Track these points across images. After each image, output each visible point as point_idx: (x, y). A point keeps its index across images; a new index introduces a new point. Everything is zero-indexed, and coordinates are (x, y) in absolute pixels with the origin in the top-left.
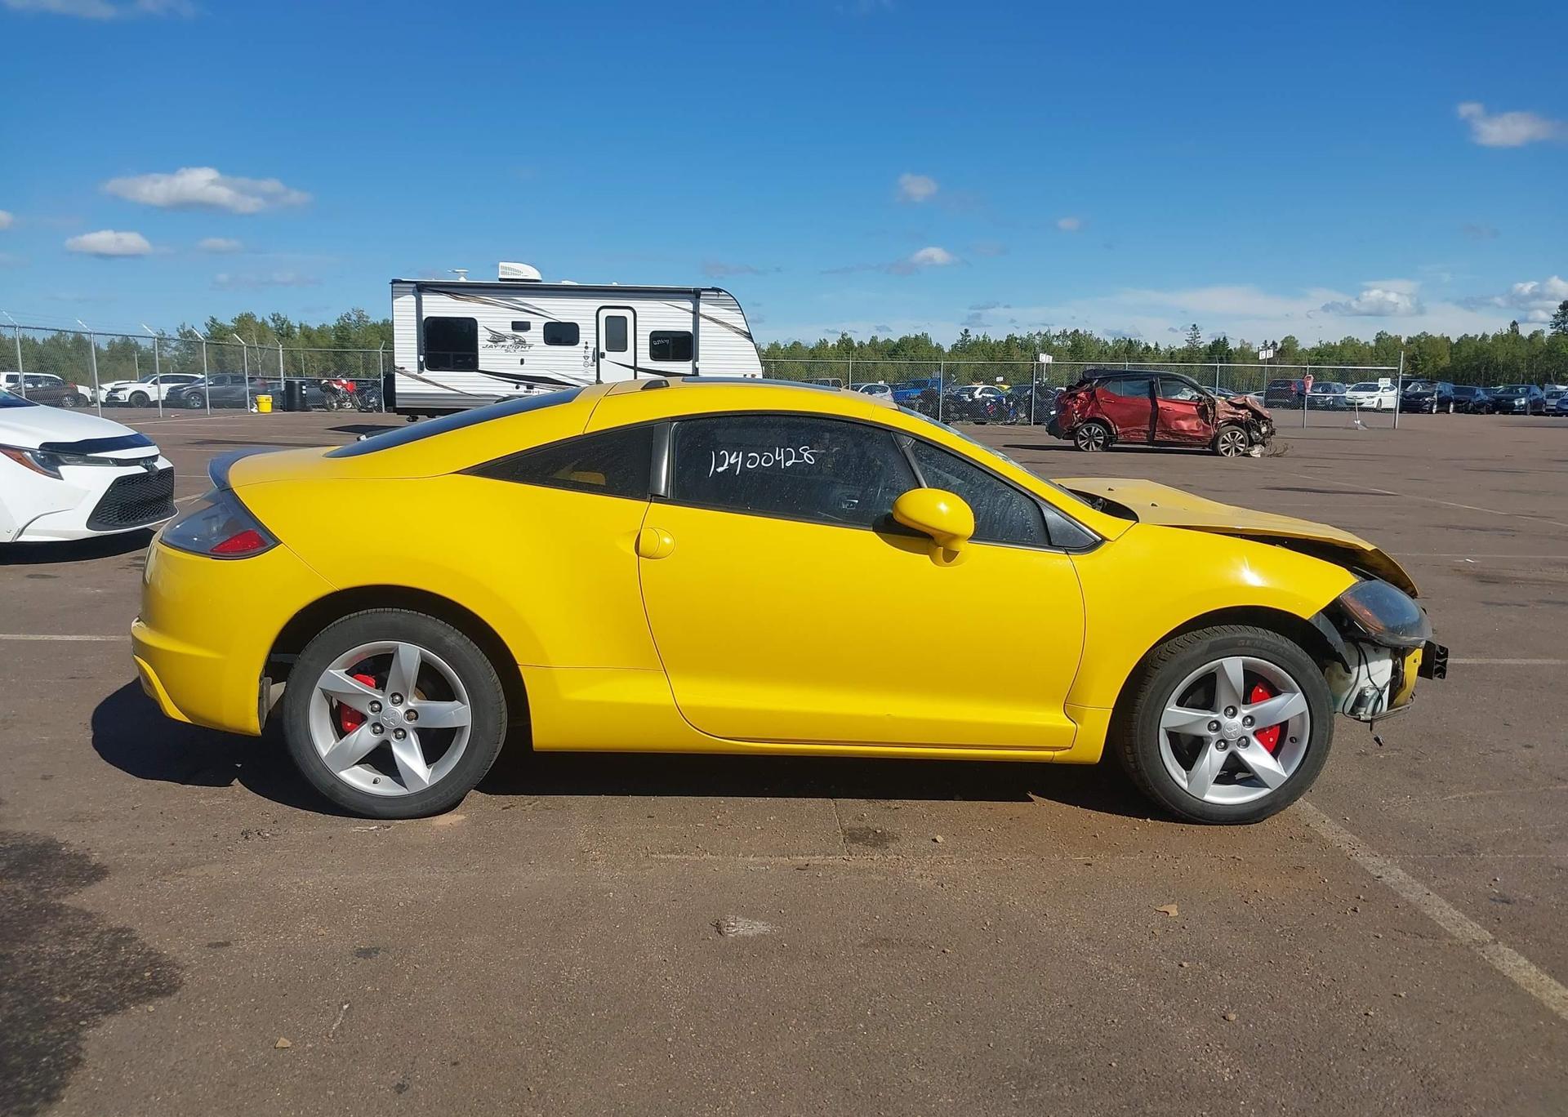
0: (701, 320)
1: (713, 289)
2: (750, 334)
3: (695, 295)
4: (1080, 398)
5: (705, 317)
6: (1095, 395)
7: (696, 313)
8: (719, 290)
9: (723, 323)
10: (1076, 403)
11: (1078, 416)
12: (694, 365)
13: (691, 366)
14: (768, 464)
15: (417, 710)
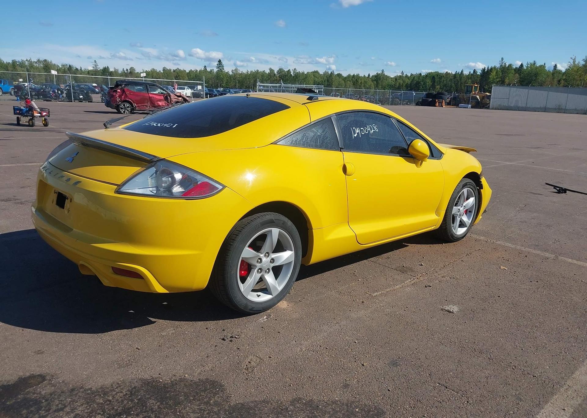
6: (124, 91)
10: (117, 94)
11: (119, 99)
14: (367, 132)
15: (275, 259)
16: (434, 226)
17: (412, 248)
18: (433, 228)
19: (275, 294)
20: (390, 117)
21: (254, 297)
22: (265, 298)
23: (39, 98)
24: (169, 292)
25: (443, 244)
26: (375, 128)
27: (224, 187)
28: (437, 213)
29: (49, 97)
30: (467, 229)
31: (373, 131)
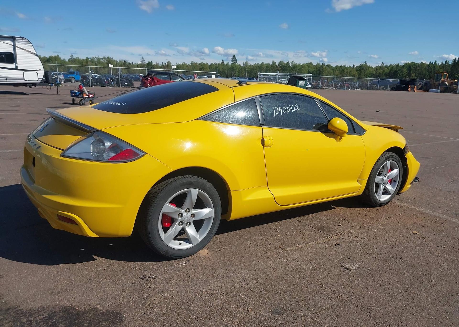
0: (17, 48)
1: (20, 37)
2: (37, 54)
3: (13, 39)
4: (149, 80)
5: (18, 47)
6: (154, 79)
7: (14, 46)
8: (23, 38)
9: (26, 50)
10: (148, 81)
11: (149, 85)
12: (15, 65)
13: (14, 65)
14: (289, 111)
15: (195, 214)
16: (356, 192)
17: (339, 210)
18: (355, 194)
19: (195, 243)
20: (314, 99)
21: (176, 245)
22: (185, 246)
23: (97, 85)
24: (99, 237)
25: (368, 208)
26: (297, 107)
27: (145, 153)
28: (359, 181)
29: (104, 84)
30: (391, 196)
31: (295, 110)
